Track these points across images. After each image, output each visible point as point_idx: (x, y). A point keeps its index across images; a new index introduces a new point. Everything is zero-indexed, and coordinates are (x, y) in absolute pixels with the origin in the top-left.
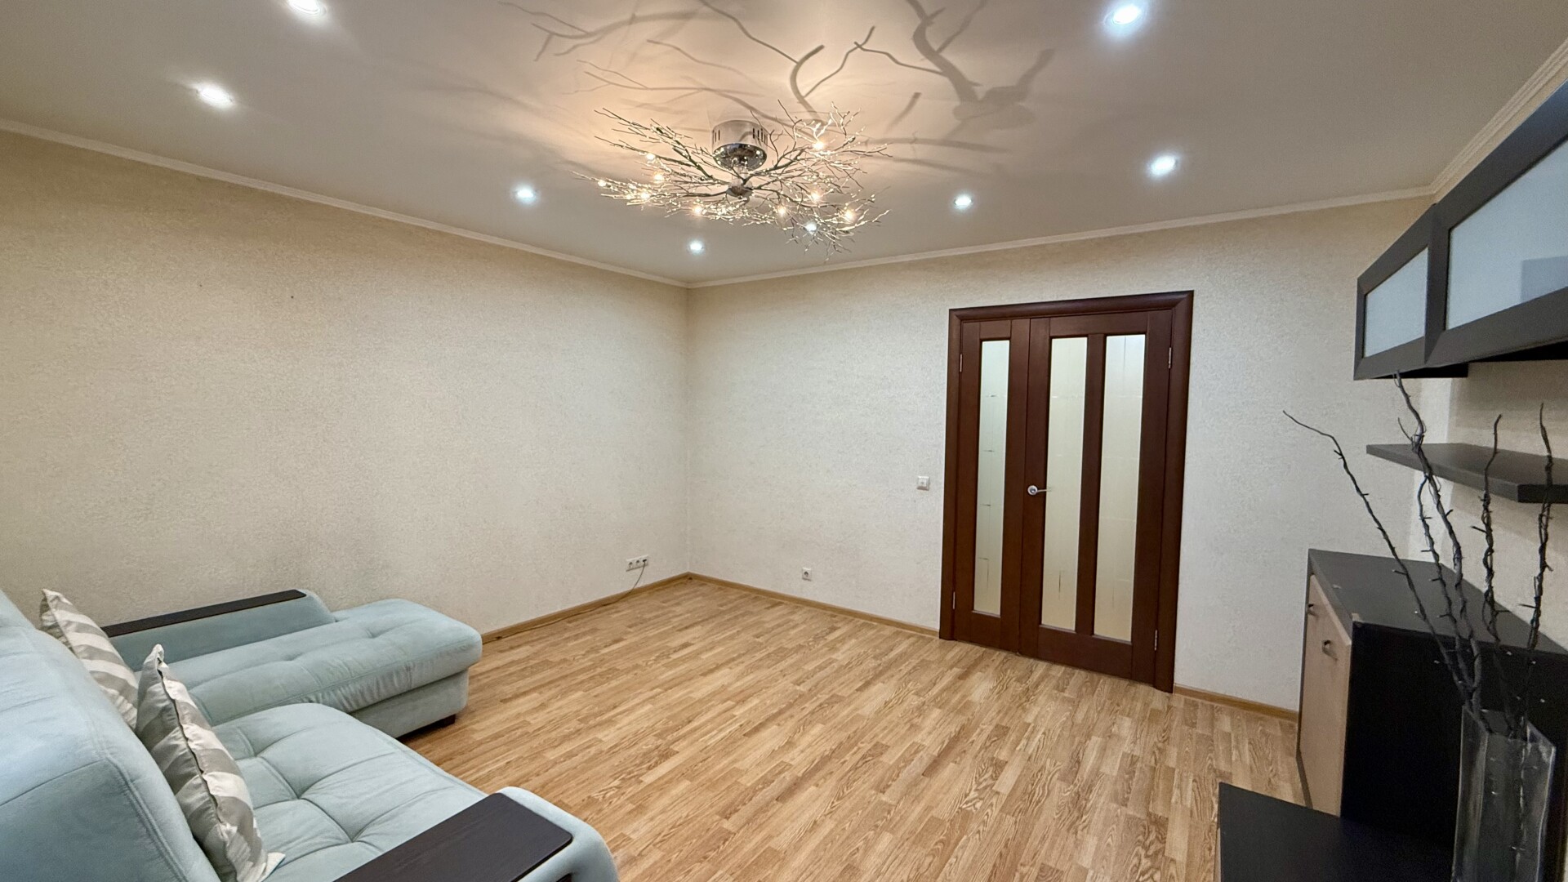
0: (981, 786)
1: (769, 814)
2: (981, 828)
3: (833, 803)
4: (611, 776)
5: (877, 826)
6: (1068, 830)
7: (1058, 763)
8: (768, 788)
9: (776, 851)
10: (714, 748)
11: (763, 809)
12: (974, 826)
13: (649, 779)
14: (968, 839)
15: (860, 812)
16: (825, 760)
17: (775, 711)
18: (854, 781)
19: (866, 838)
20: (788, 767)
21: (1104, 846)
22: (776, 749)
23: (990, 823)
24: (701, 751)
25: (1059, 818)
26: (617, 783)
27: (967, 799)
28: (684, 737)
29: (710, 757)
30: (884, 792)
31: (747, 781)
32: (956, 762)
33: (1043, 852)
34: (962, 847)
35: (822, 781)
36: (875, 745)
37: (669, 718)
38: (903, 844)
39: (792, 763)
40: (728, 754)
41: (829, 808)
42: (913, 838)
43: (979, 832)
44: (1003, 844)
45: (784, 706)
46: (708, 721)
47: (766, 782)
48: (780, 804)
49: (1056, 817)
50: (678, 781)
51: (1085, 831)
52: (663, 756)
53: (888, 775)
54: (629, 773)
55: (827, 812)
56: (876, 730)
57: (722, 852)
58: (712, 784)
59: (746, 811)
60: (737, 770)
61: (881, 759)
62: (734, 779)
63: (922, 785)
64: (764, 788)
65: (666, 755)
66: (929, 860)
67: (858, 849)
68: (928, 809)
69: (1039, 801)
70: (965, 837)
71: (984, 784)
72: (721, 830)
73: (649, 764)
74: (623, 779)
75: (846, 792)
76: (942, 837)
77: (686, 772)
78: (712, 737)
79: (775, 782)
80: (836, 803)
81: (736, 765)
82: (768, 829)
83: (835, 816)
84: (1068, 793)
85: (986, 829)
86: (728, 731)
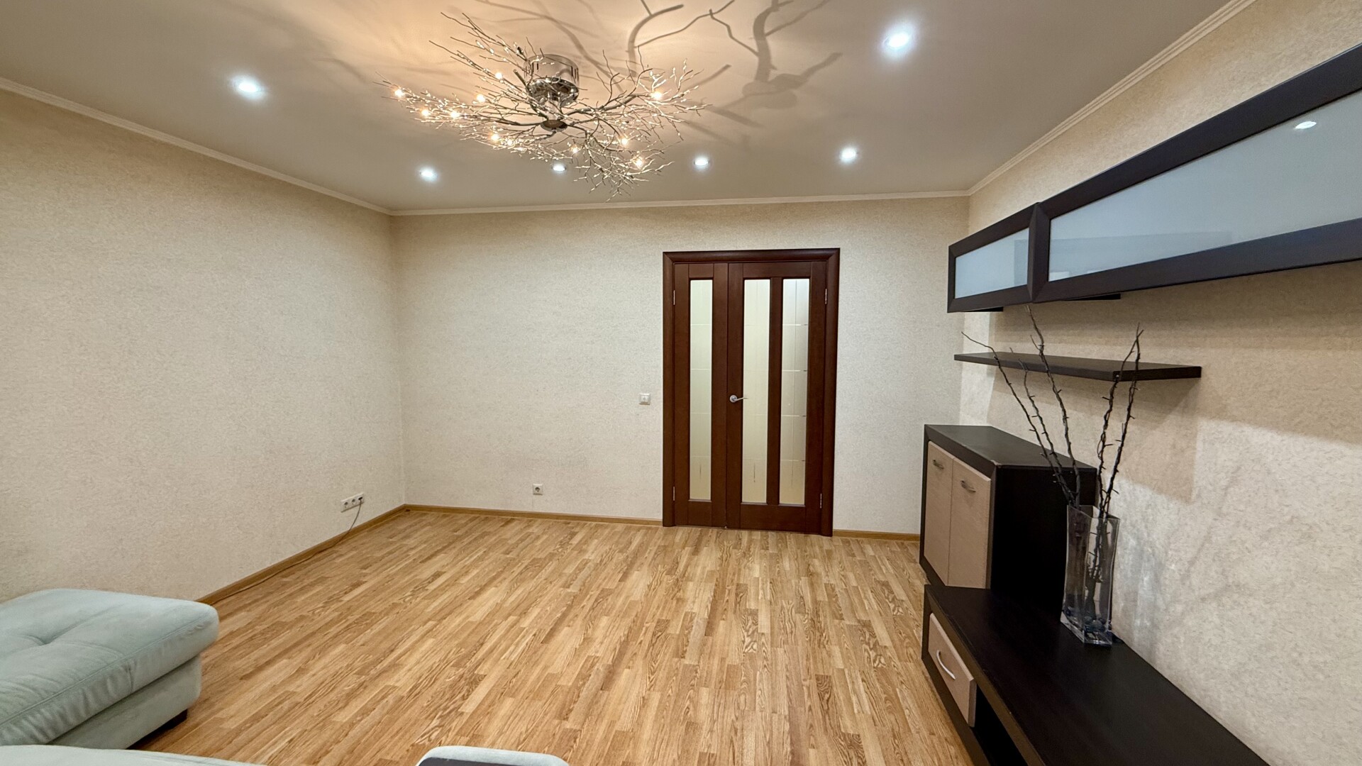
0: (750, 632)
1: (602, 702)
2: (765, 663)
3: (649, 678)
4: (426, 718)
5: (693, 685)
6: (819, 646)
7: (790, 602)
8: (589, 682)
9: (624, 732)
10: (519, 662)
11: (594, 700)
12: (760, 663)
13: (469, 708)
14: (761, 673)
15: (674, 678)
16: (625, 644)
17: (559, 615)
18: (657, 655)
19: (689, 697)
20: (596, 660)
21: (844, 650)
22: (578, 647)
23: (769, 658)
24: (508, 668)
25: (810, 640)
26: (435, 722)
27: (746, 644)
28: (483, 660)
29: (520, 671)
30: (684, 657)
31: (567, 681)
32: (724, 619)
33: (812, 666)
34: (760, 681)
35: (631, 662)
36: (658, 622)
37: (460, 645)
38: (719, 692)
39: (598, 655)
40: (536, 663)
41: (648, 683)
42: (723, 686)
43: (765, 666)
44: (785, 670)
45: (565, 608)
46: (500, 639)
47: (583, 677)
48: (606, 693)
49: (807, 639)
50: (501, 702)
51: (829, 643)
52: (472, 683)
53: (680, 643)
54: (445, 709)
55: (648, 687)
56: (653, 610)
57: (578, 749)
58: (536, 694)
59: (579, 708)
60: (552, 675)
61: (668, 632)
62: (554, 684)
63: (709, 644)
64: (584, 684)
65: (475, 682)
66: (742, 698)
67: (688, 708)
68: (723, 660)
69: (792, 633)
70: (758, 673)
71: (751, 630)
72: (565, 732)
73: (462, 694)
74: (440, 717)
75: (655, 666)
76: (743, 678)
77: (504, 690)
78: (511, 653)
79: (592, 676)
80: (652, 678)
81: (550, 671)
82: (607, 717)
83: (657, 688)
84: (807, 621)
85: (769, 663)
86: (524, 644)
